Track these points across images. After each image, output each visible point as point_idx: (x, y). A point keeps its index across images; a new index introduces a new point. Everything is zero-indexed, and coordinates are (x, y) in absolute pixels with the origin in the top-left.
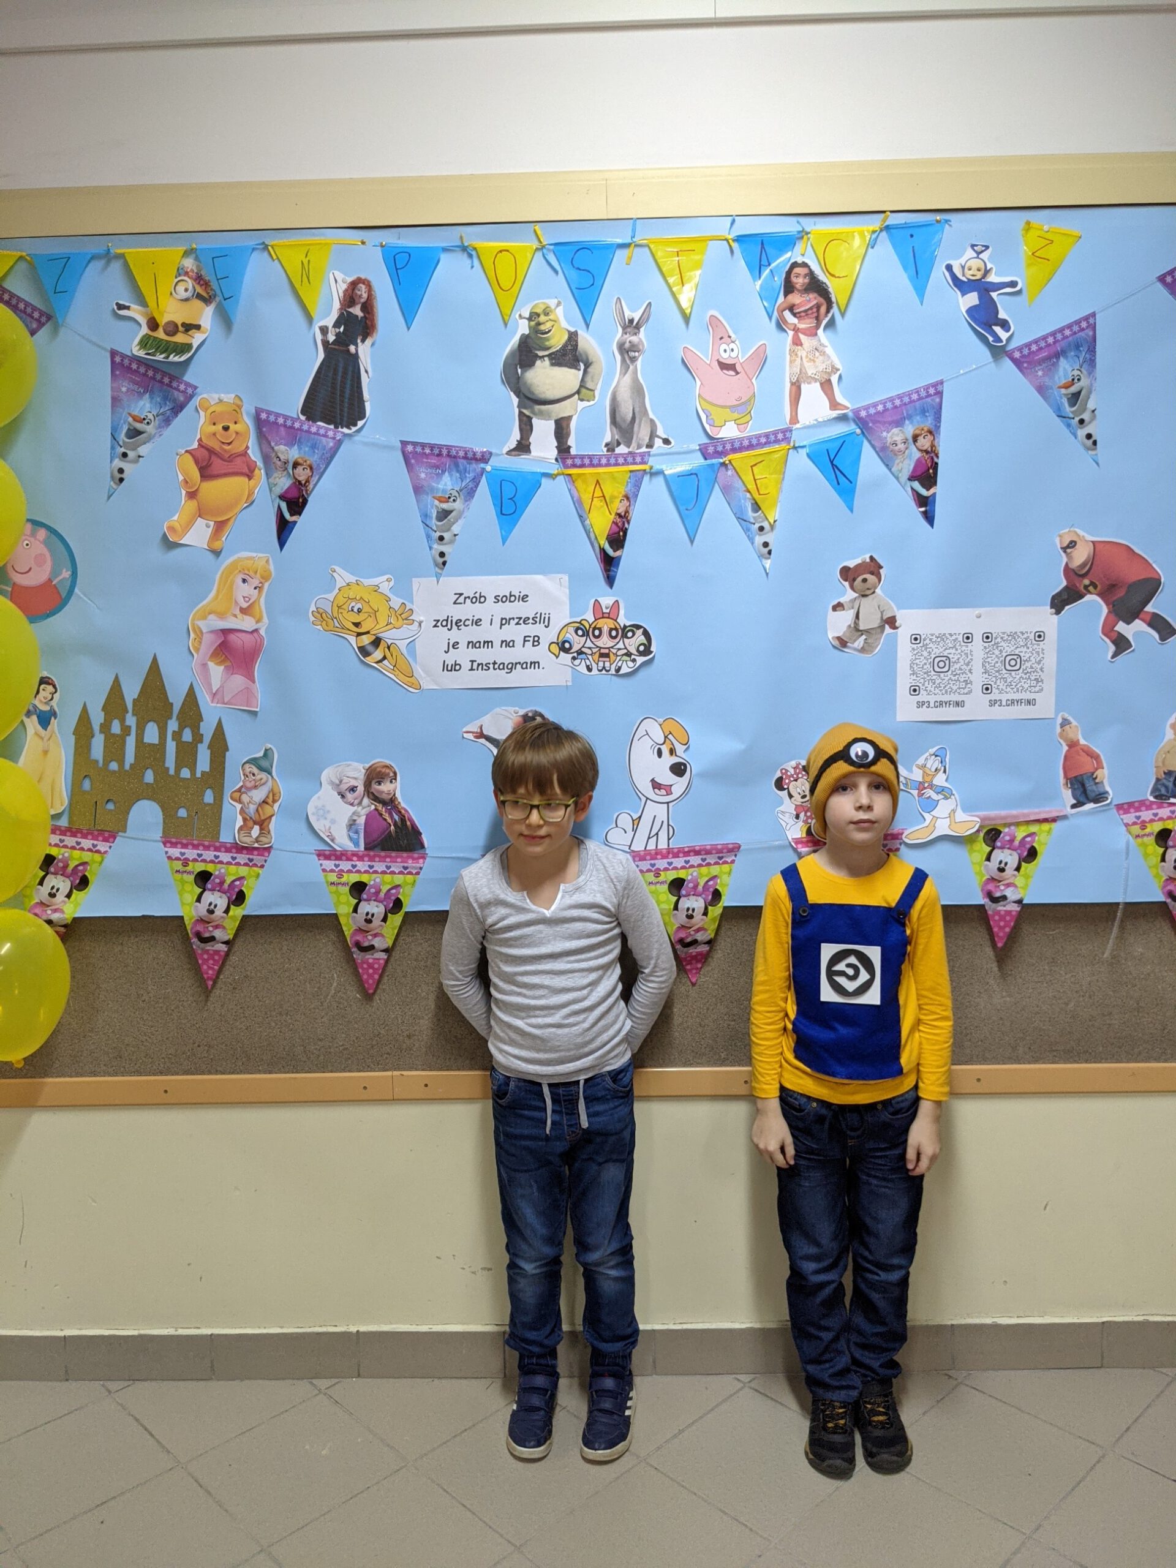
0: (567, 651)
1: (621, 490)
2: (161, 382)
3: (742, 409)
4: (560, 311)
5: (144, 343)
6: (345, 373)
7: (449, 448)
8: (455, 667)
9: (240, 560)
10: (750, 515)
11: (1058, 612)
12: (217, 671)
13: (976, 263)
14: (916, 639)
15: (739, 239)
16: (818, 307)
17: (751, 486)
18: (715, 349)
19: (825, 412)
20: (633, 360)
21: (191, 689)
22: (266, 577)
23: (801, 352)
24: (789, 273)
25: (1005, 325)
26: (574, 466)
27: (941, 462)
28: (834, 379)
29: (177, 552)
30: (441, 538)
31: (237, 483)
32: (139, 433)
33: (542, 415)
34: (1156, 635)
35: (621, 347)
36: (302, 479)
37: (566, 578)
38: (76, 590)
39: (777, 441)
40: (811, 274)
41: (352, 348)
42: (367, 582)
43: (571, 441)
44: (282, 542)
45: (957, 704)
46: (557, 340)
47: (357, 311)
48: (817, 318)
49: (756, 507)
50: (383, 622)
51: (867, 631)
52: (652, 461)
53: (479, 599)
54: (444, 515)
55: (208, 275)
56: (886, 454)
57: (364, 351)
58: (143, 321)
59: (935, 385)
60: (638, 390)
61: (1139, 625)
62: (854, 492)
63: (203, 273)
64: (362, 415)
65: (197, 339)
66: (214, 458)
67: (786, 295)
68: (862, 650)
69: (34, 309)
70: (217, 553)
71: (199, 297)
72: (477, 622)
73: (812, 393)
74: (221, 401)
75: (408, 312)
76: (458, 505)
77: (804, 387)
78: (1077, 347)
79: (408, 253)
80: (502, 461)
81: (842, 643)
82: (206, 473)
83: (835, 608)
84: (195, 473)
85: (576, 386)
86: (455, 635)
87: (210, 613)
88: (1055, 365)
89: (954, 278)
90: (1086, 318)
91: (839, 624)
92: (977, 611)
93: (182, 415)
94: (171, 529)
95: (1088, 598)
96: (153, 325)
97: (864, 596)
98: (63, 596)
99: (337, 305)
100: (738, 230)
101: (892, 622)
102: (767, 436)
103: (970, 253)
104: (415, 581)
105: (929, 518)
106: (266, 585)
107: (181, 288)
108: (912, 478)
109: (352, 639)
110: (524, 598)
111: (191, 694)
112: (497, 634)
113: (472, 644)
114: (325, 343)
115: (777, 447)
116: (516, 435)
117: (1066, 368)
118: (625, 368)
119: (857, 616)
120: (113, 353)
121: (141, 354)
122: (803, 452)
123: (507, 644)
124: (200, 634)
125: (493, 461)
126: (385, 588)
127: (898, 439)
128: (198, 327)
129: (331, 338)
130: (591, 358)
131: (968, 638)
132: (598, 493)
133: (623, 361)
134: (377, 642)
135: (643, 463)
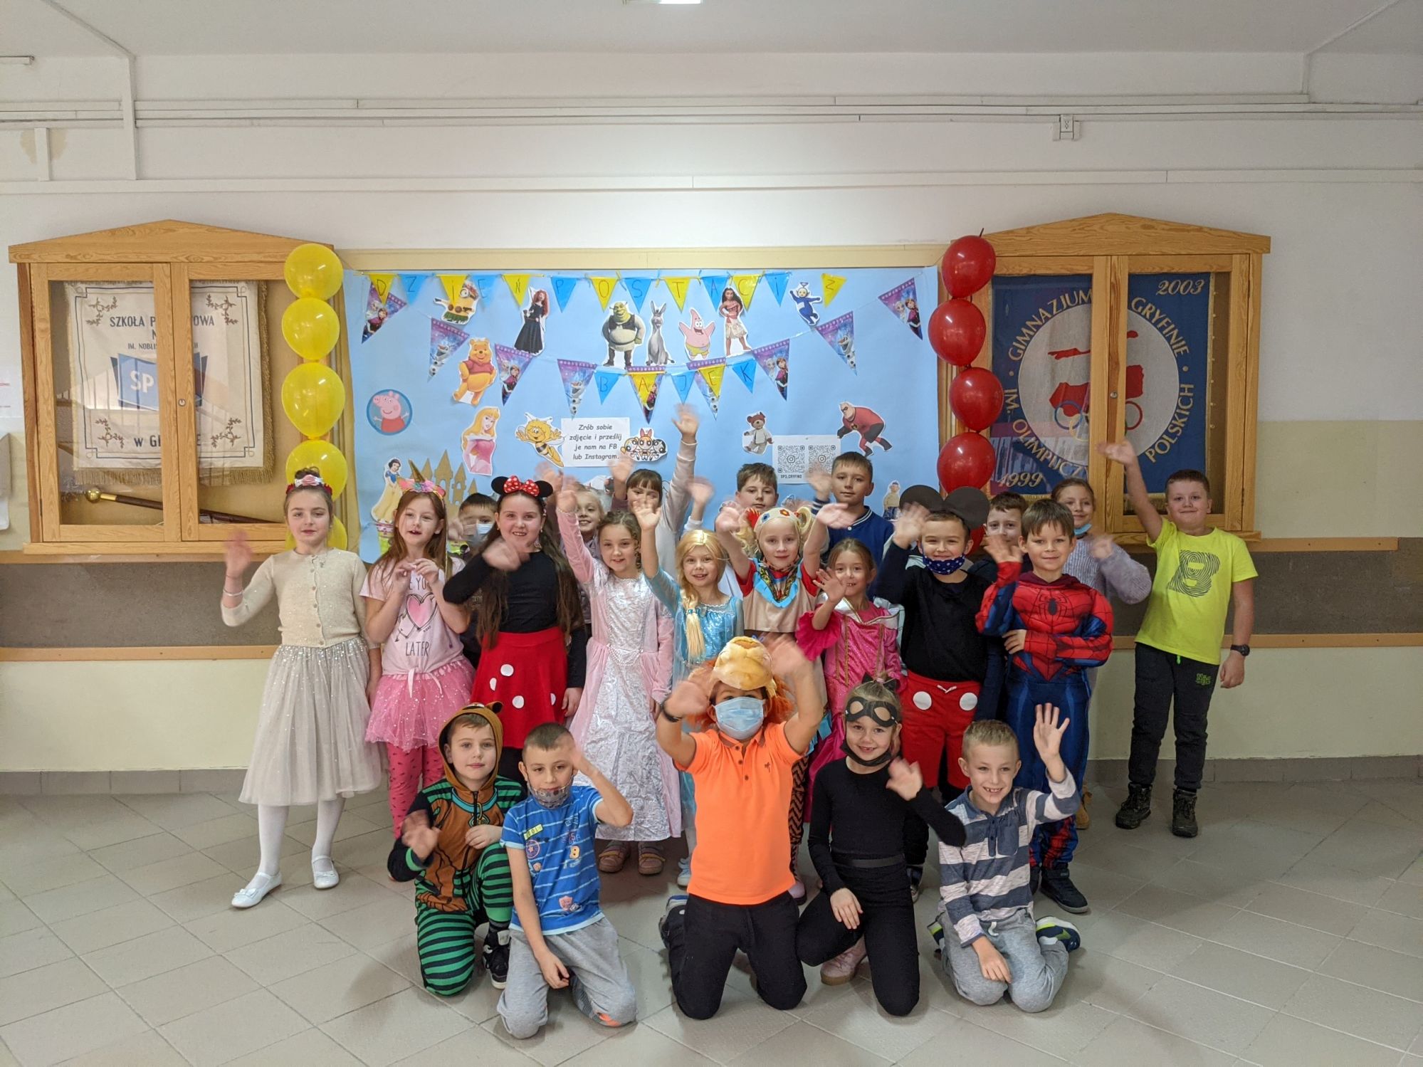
0: (629, 451)
1: (652, 382)
2: (453, 332)
3: (704, 349)
4: (627, 306)
5: (447, 315)
6: (534, 331)
7: (578, 362)
8: (580, 457)
9: (485, 409)
10: (708, 393)
11: (841, 437)
12: (473, 458)
13: (803, 290)
14: (780, 448)
15: (703, 278)
16: (737, 306)
17: (709, 381)
18: (693, 323)
19: (742, 351)
20: (658, 327)
21: (462, 465)
22: (496, 417)
23: (731, 326)
24: (724, 293)
25: (815, 316)
26: (633, 371)
27: (789, 372)
28: (745, 337)
29: (457, 406)
30: (574, 401)
31: (485, 376)
32: (442, 354)
33: (619, 349)
34: (883, 448)
35: (653, 322)
36: (515, 374)
37: (628, 419)
38: (412, 422)
39: (719, 363)
40: (734, 293)
41: (537, 320)
42: (541, 420)
43: (631, 361)
44: (504, 402)
45: (798, 476)
46: (626, 318)
47: (540, 304)
48: (737, 311)
49: (711, 390)
50: (547, 437)
51: (759, 444)
52: (666, 370)
53: (590, 427)
54: (575, 391)
55: (474, 287)
56: (765, 368)
57: (542, 321)
58: (446, 306)
59: (786, 341)
60: (660, 340)
61: (875, 443)
62: (752, 384)
63: (474, 286)
64: (541, 348)
65: (470, 314)
66: (475, 365)
67: (723, 301)
68: (758, 452)
69: (398, 300)
70: (474, 406)
71: (471, 296)
72: (589, 438)
73: (735, 342)
74: (479, 341)
75: (562, 305)
76: (582, 387)
77: (732, 340)
78: (845, 325)
79: (562, 280)
80: (601, 368)
81: (749, 449)
82: (471, 371)
83: (745, 434)
84: (467, 371)
85: (634, 338)
86: (579, 443)
87: (472, 432)
88: (837, 332)
89: (795, 298)
90: (849, 314)
91: (747, 441)
92: (806, 436)
93: (461, 347)
94: (456, 395)
95: (853, 431)
96: (451, 307)
97: (758, 429)
98: (406, 423)
99: (531, 301)
100: (702, 275)
101: (770, 440)
102: (715, 360)
103: (800, 286)
104: (562, 420)
105: (785, 397)
106: (496, 421)
107: (463, 293)
108: (776, 380)
109: (534, 445)
110: (610, 428)
111: (462, 468)
112: (597, 443)
113: (587, 447)
114: (526, 317)
115: (719, 365)
116: (608, 358)
117: (841, 334)
118: (655, 330)
119: (755, 438)
120: (433, 320)
121: (446, 320)
122: (731, 367)
123: (602, 447)
124: (466, 441)
125: (598, 368)
126: (549, 422)
127: (771, 363)
128: (470, 309)
129: (528, 315)
130: (641, 326)
131: (803, 448)
132: (643, 383)
133: (654, 328)
134: (545, 446)
135: (662, 370)
